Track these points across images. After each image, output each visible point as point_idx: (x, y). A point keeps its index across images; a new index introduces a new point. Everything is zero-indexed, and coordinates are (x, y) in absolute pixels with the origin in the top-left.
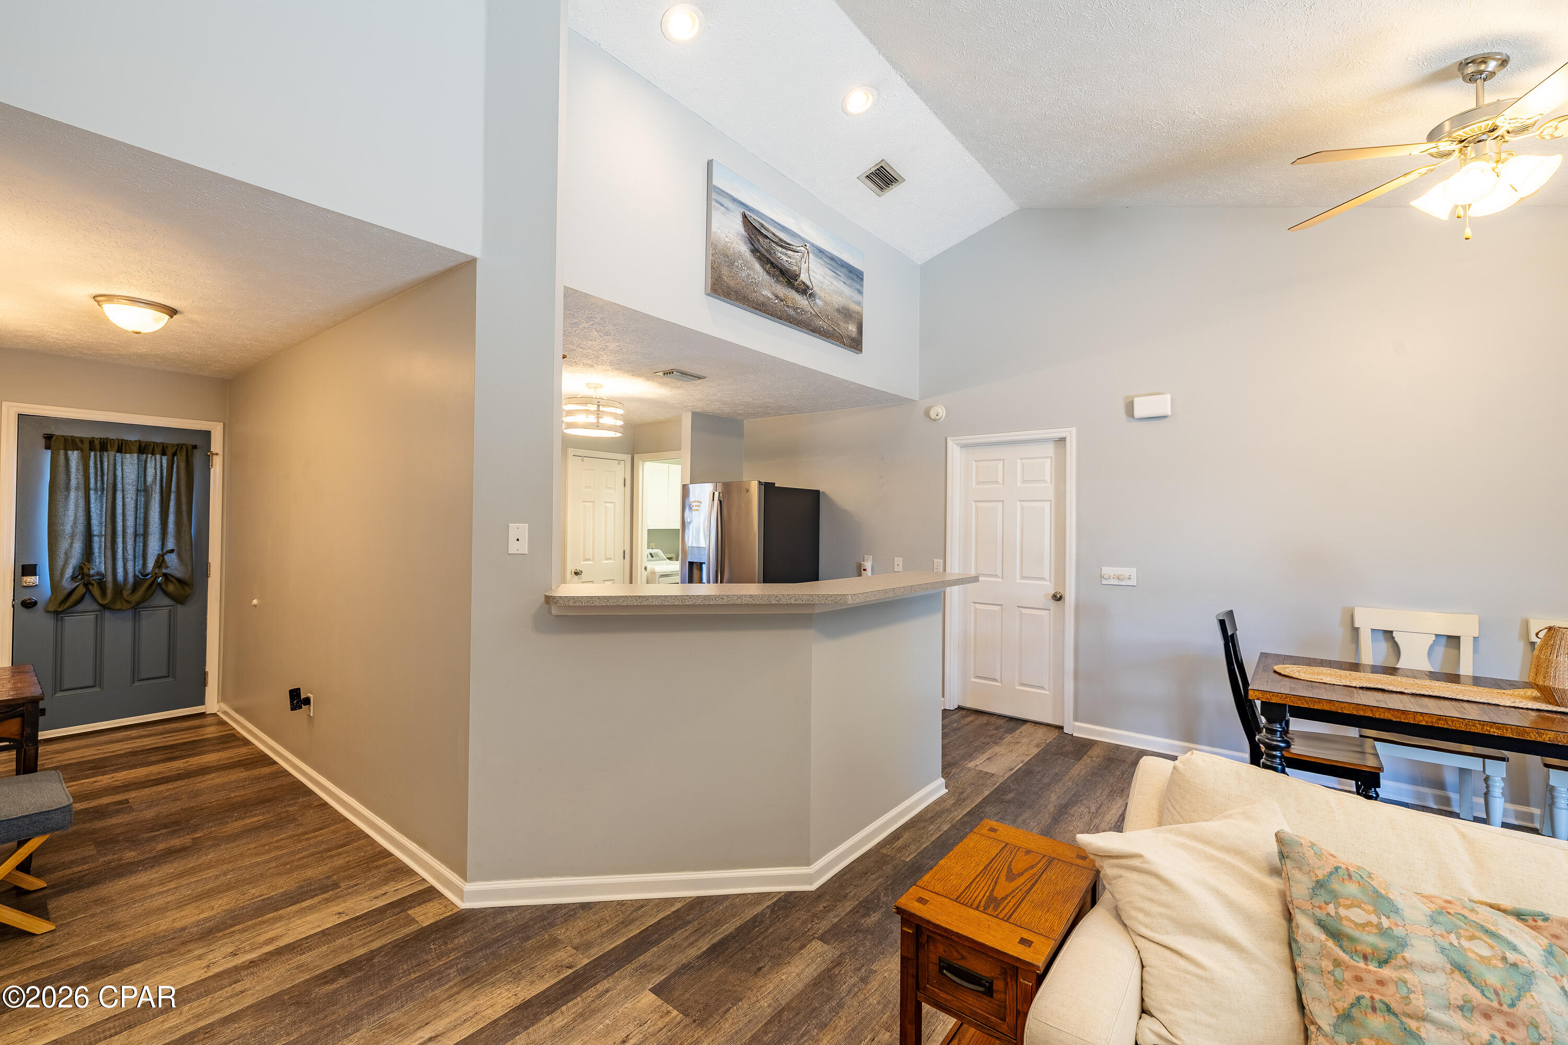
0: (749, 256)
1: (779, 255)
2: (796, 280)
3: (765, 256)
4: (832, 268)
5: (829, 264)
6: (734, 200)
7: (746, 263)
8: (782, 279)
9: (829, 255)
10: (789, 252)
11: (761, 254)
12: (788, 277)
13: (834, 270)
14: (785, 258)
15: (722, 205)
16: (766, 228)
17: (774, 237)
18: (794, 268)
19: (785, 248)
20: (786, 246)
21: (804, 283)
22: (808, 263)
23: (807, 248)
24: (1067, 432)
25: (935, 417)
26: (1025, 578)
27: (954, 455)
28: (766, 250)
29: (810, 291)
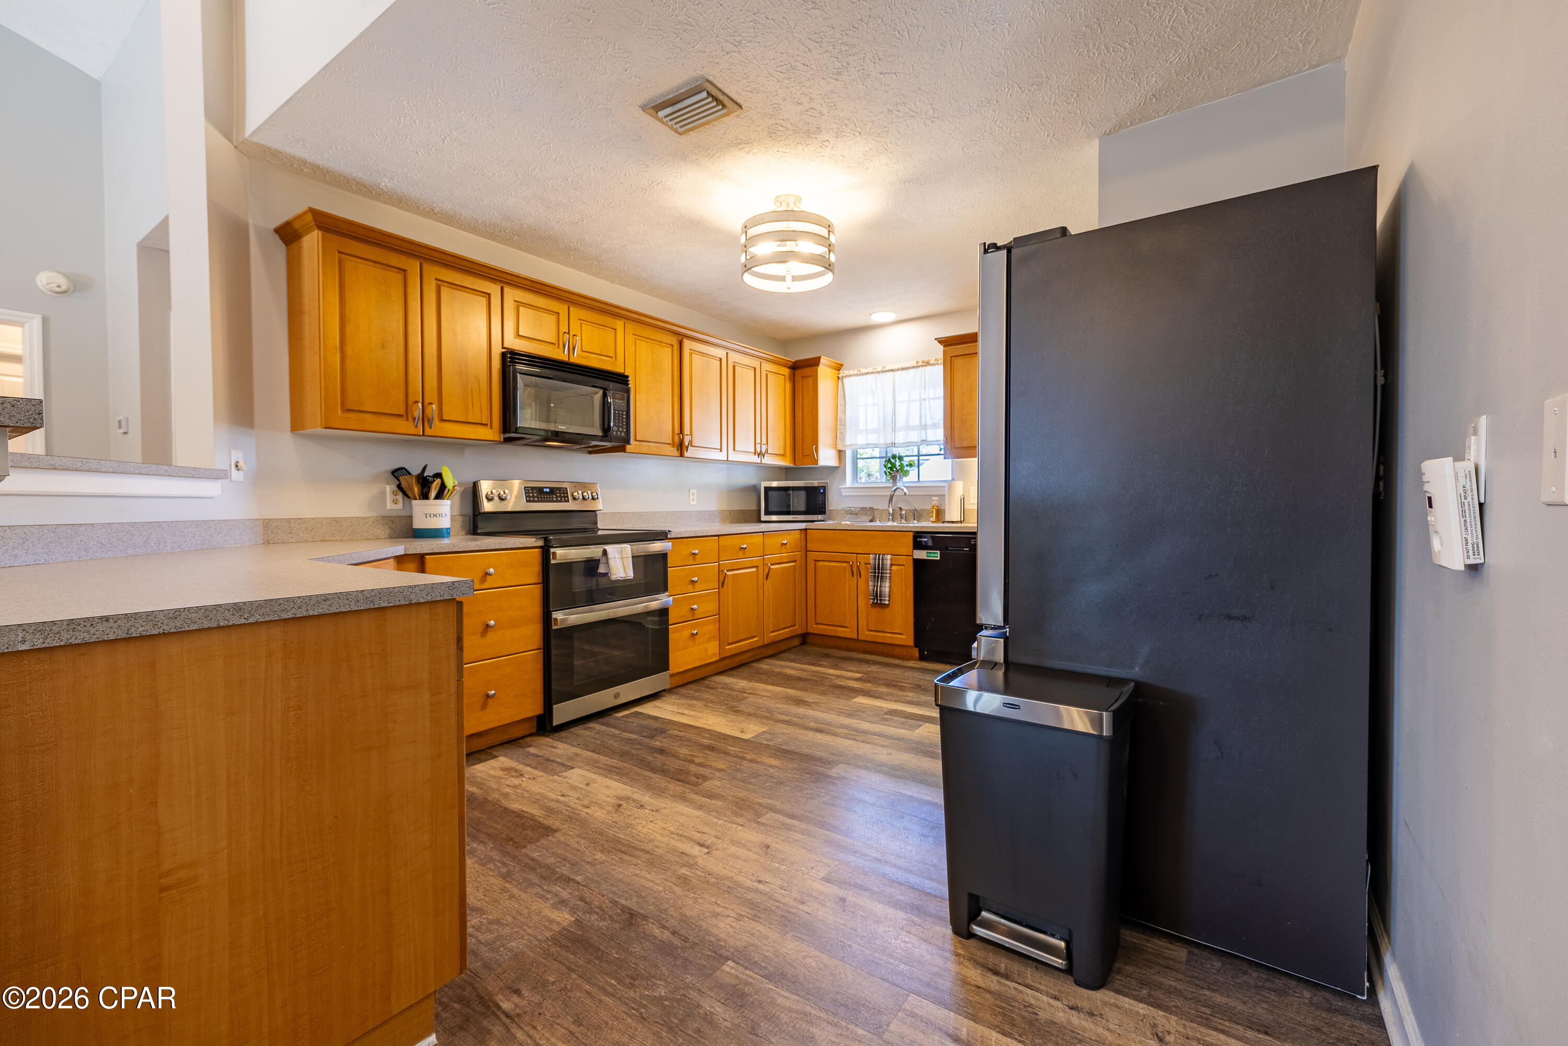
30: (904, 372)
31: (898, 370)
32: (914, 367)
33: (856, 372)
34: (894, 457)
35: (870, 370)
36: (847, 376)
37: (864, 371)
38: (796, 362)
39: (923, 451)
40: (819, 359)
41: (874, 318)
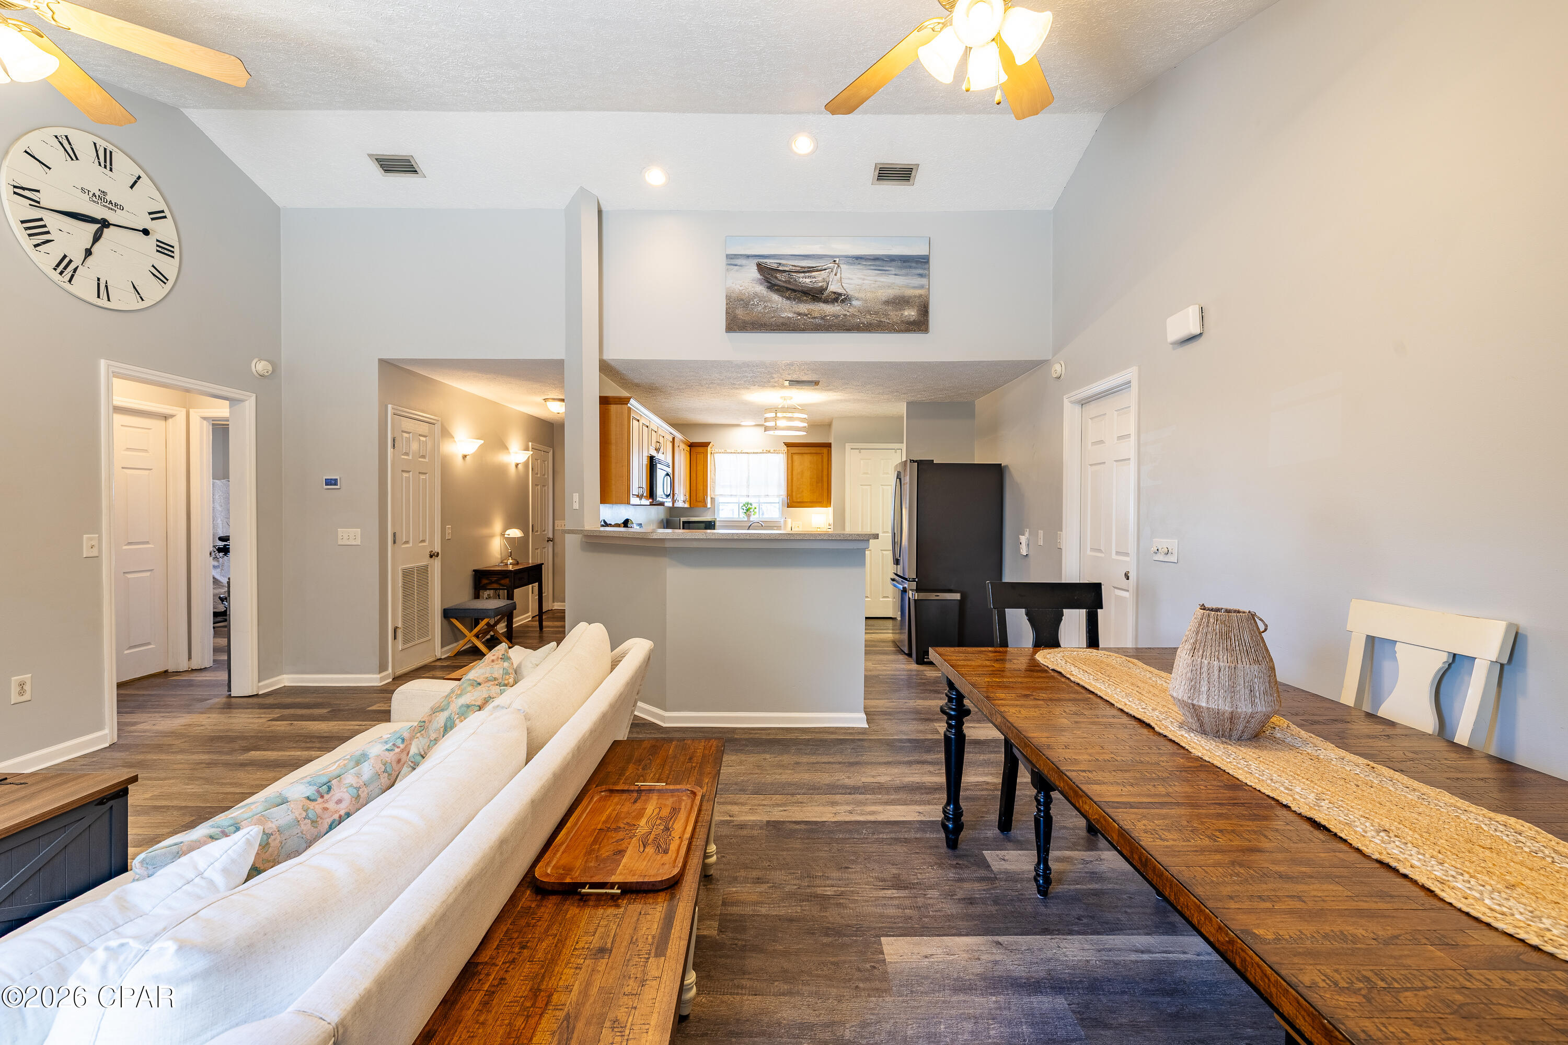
0: (765, 293)
1: (801, 280)
2: (823, 294)
3: (784, 286)
5: (870, 265)
6: (748, 256)
7: (762, 299)
9: (872, 258)
10: (813, 274)
11: (779, 286)
12: (815, 295)
14: (808, 280)
15: (736, 265)
16: (784, 265)
17: (794, 268)
18: (820, 284)
19: (808, 272)
20: (811, 270)
21: (835, 293)
22: (838, 274)
23: (837, 262)
24: (1131, 374)
25: (1055, 375)
26: (1118, 553)
27: (1071, 414)
28: (785, 282)
29: (843, 297)
30: (755, 454)
31: (751, 453)
32: (763, 453)
33: (723, 451)
34: (748, 504)
35: (733, 451)
36: (717, 453)
37: (728, 451)
38: (693, 443)
39: (761, 501)
40: (709, 443)
41: (742, 424)
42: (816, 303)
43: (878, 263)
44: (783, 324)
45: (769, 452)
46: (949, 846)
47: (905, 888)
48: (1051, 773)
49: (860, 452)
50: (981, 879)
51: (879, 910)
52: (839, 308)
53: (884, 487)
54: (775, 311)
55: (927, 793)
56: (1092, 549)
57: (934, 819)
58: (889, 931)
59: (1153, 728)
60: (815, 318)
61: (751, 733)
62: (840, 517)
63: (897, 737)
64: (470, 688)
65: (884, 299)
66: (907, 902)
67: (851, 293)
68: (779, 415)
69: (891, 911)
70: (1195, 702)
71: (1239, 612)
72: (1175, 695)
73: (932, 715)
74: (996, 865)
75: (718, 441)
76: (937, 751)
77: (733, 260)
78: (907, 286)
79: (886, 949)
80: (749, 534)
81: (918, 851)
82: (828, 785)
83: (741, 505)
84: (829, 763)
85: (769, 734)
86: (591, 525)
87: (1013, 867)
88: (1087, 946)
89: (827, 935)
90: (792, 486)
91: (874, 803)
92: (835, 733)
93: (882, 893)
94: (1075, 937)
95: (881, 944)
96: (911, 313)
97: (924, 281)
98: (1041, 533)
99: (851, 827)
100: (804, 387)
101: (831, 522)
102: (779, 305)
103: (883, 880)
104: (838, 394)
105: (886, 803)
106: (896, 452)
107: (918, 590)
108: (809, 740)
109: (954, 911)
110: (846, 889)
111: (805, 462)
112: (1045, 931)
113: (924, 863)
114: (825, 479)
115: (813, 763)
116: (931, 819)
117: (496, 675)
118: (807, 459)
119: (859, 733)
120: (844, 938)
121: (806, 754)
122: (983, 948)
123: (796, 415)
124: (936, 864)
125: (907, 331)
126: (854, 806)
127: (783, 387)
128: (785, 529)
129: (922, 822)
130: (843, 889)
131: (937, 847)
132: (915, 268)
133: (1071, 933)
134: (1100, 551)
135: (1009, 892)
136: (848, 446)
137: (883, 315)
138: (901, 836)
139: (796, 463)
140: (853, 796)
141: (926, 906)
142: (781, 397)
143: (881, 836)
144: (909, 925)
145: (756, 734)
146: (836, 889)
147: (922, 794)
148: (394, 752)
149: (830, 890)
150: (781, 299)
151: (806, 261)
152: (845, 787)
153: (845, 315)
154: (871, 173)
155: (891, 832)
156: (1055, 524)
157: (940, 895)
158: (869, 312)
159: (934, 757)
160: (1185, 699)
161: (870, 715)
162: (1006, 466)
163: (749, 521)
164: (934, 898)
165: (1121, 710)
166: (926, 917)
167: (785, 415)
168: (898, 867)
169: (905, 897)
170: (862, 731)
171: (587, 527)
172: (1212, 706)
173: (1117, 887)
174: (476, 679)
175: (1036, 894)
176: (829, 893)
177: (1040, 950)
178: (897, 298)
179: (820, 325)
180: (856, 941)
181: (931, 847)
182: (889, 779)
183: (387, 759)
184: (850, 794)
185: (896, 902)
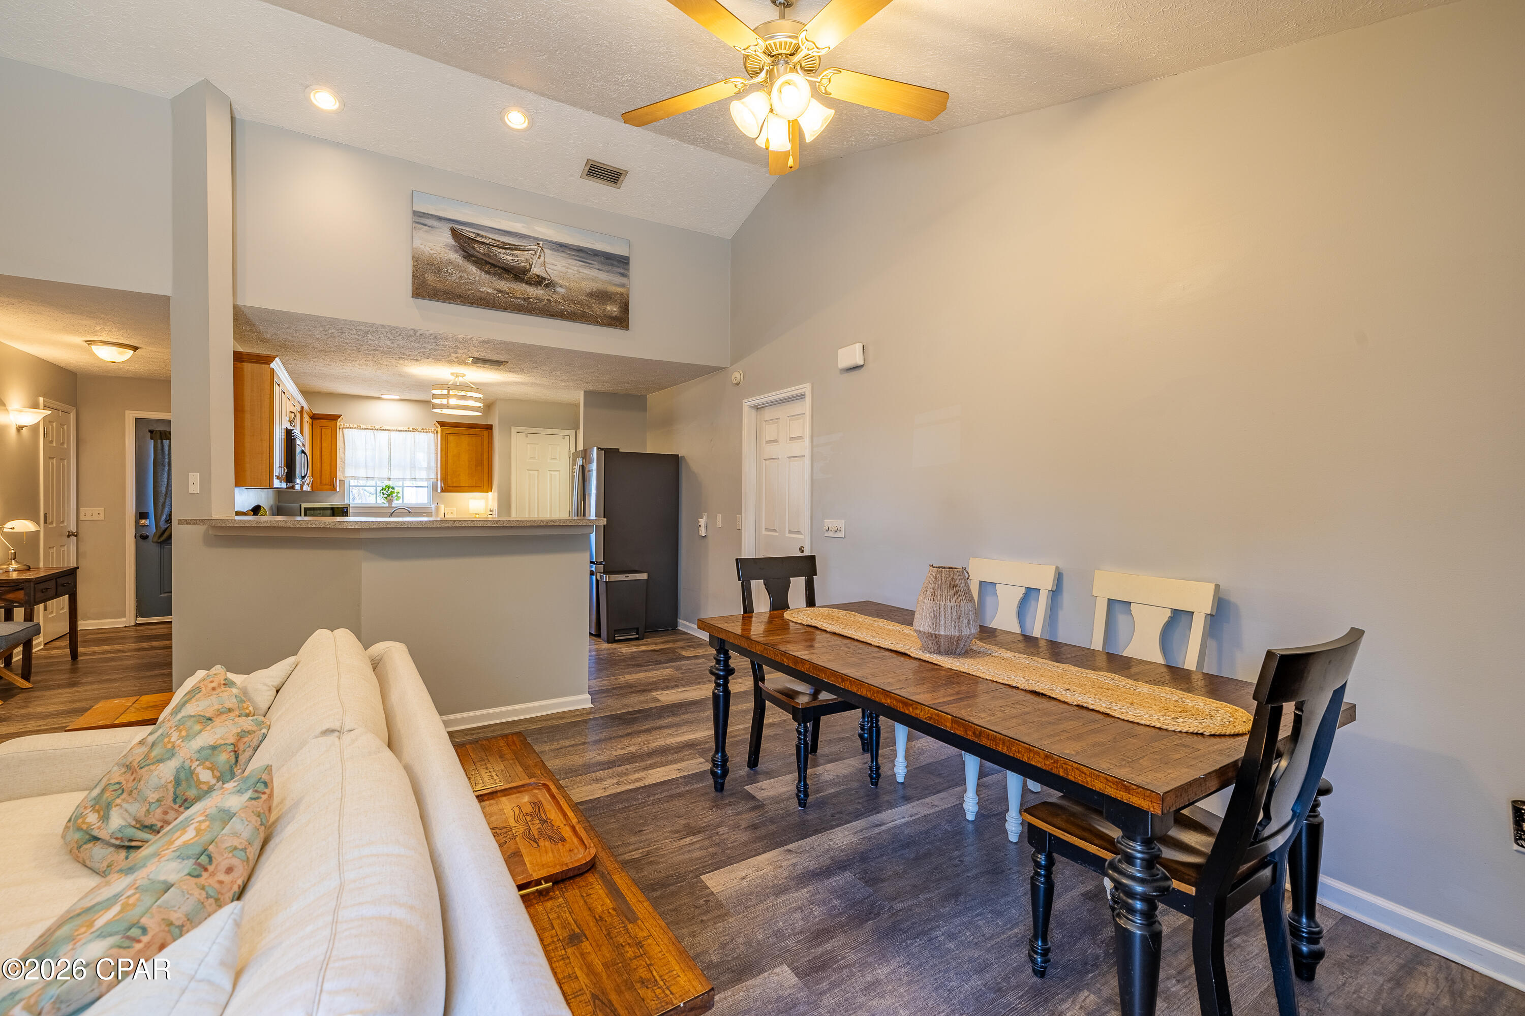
0: (461, 262)
1: (502, 256)
2: (525, 275)
3: (483, 259)
4: (578, 258)
5: (574, 255)
6: (440, 219)
7: (456, 267)
8: (506, 276)
9: (576, 248)
10: (516, 252)
11: (477, 258)
12: (518, 274)
13: (583, 260)
14: (509, 258)
15: (425, 225)
16: (482, 236)
17: (494, 242)
18: (523, 264)
19: (510, 249)
20: (512, 248)
21: (538, 276)
22: (542, 258)
23: (541, 245)
24: (805, 388)
25: (735, 382)
26: (790, 532)
27: (748, 416)
28: (484, 254)
29: (547, 282)
30: (397, 432)
31: (393, 430)
32: (406, 431)
33: (355, 426)
34: (389, 487)
35: (370, 428)
36: (347, 428)
37: (364, 426)
38: (319, 415)
39: (406, 484)
40: (339, 416)
41: (383, 396)
42: (519, 283)
43: (581, 254)
44: (481, 299)
45: (416, 430)
46: (716, 790)
47: (699, 832)
48: (876, 695)
49: (527, 437)
50: (754, 808)
51: (687, 856)
52: (542, 292)
53: (552, 473)
54: (473, 284)
55: (677, 753)
56: (767, 529)
57: (694, 772)
58: (704, 870)
59: (909, 656)
60: (517, 298)
61: (474, 734)
62: (505, 502)
63: (624, 711)
64: (198, 727)
65: (587, 290)
66: (706, 843)
67: (555, 279)
68: (451, 392)
69: (697, 854)
70: (937, 632)
71: (952, 568)
72: (921, 629)
73: (646, 686)
74: (760, 795)
75: (349, 413)
76: (666, 716)
77: (420, 218)
78: (610, 283)
79: (709, 883)
80: (392, 522)
81: (693, 801)
82: (583, 765)
83: (379, 489)
84: (573, 746)
85: (494, 731)
86: (218, 514)
87: (772, 793)
88: (847, 833)
89: (654, 890)
90: (447, 468)
91: (636, 771)
92: (564, 718)
93: (682, 842)
94: (836, 829)
95: (703, 882)
96: (613, 309)
97: (624, 280)
98: (719, 516)
99: (625, 797)
100: (485, 366)
101: (495, 507)
102: (477, 278)
103: (677, 832)
104: (520, 376)
105: (646, 768)
106: (564, 438)
107: (605, 572)
108: (540, 729)
109: (746, 838)
110: (650, 848)
111: (463, 445)
112: (816, 832)
113: (704, 809)
114: (486, 463)
115: (557, 749)
116: (691, 772)
117: (228, 705)
118: (465, 440)
119: (588, 714)
120: (670, 887)
121: (545, 742)
122: (780, 858)
123: (469, 394)
124: (713, 807)
125: (610, 325)
126: (619, 778)
127: (463, 363)
128: (437, 515)
129: (683, 776)
130: (647, 849)
131: (707, 793)
132: (618, 267)
133: (832, 827)
134: (775, 530)
135: (778, 812)
136: (514, 430)
137: (587, 305)
138: (673, 792)
139: (452, 445)
140: (613, 770)
141: (723, 841)
142: (452, 374)
143: (656, 797)
144: (717, 860)
145: (478, 733)
146: (641, 851)
147: (673, 754)
148: (261, 801)
149: (637, 854)
150: (479, 272)
151: (507, 238)
152: (600, 763)
153: (549, 300)
154: (580, 167)
155: (663, 791)
156: (735, 507)
157: (729, 829)
158: (573, 301)
159: (666, 721)
160: (930, 631)
161: (594, 694)
162: (683, 457)
163: (390, 507)
164: (726, 834)
165: (879, 647)
166: (727, 849)
167: (456, 393)
168: (684, 817)
169: (702, 840)
170: (589, 712)
171: (215, 516)
172: (948, 633)
173: (845, 787)
174: (202, 714)
175: (797, 808)
176: (637, 856)
177: (819, 845)
178: (600, 292)
179: (522, 306)
180: (682, 886)
181: (703, 795)
182: (637, 748)
183: (259, 809)
184: (608, 768)
185: (698, 846)
